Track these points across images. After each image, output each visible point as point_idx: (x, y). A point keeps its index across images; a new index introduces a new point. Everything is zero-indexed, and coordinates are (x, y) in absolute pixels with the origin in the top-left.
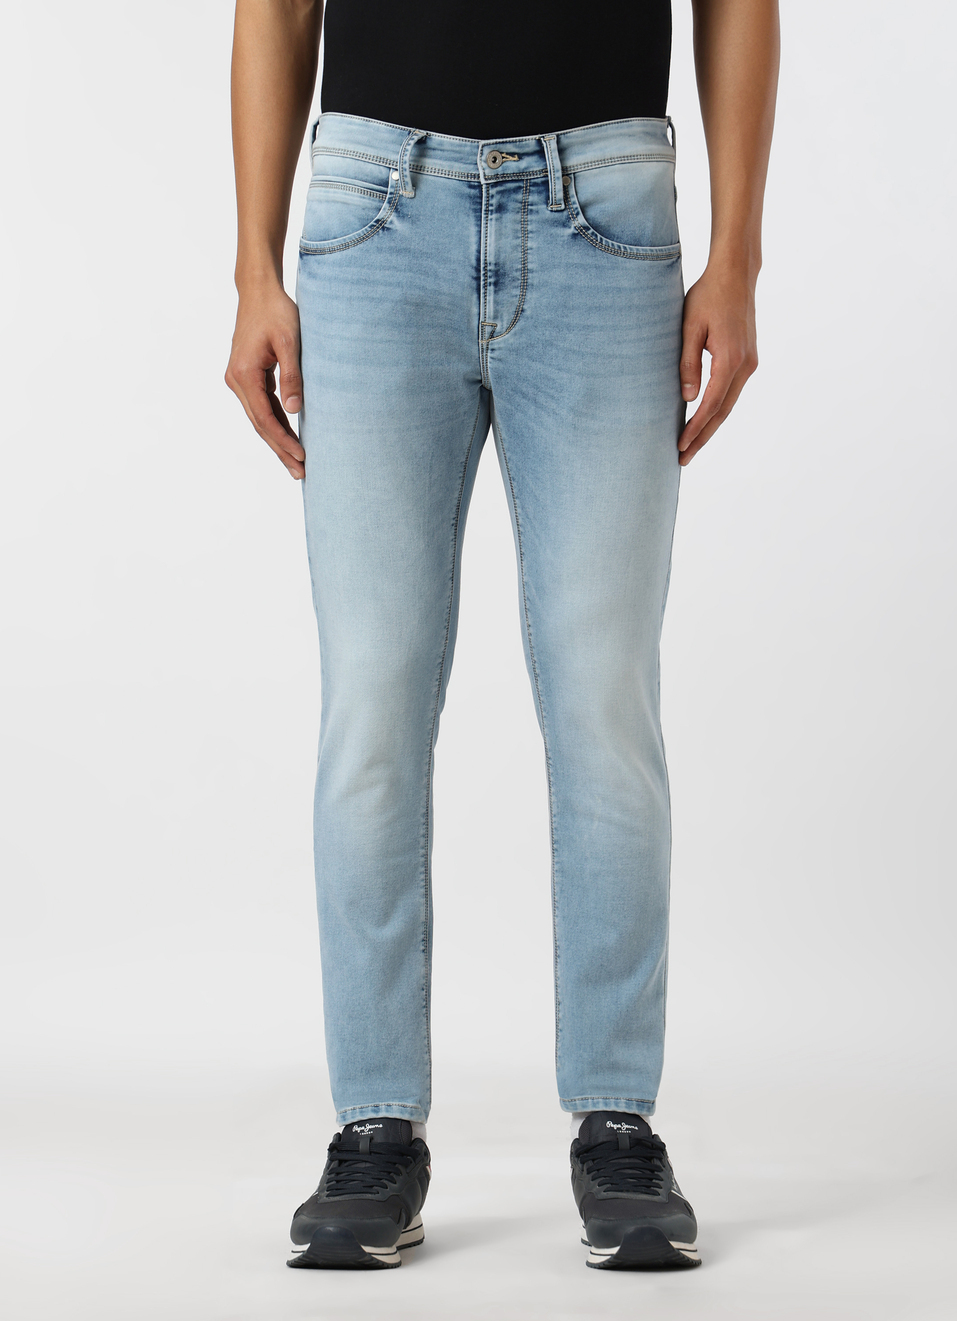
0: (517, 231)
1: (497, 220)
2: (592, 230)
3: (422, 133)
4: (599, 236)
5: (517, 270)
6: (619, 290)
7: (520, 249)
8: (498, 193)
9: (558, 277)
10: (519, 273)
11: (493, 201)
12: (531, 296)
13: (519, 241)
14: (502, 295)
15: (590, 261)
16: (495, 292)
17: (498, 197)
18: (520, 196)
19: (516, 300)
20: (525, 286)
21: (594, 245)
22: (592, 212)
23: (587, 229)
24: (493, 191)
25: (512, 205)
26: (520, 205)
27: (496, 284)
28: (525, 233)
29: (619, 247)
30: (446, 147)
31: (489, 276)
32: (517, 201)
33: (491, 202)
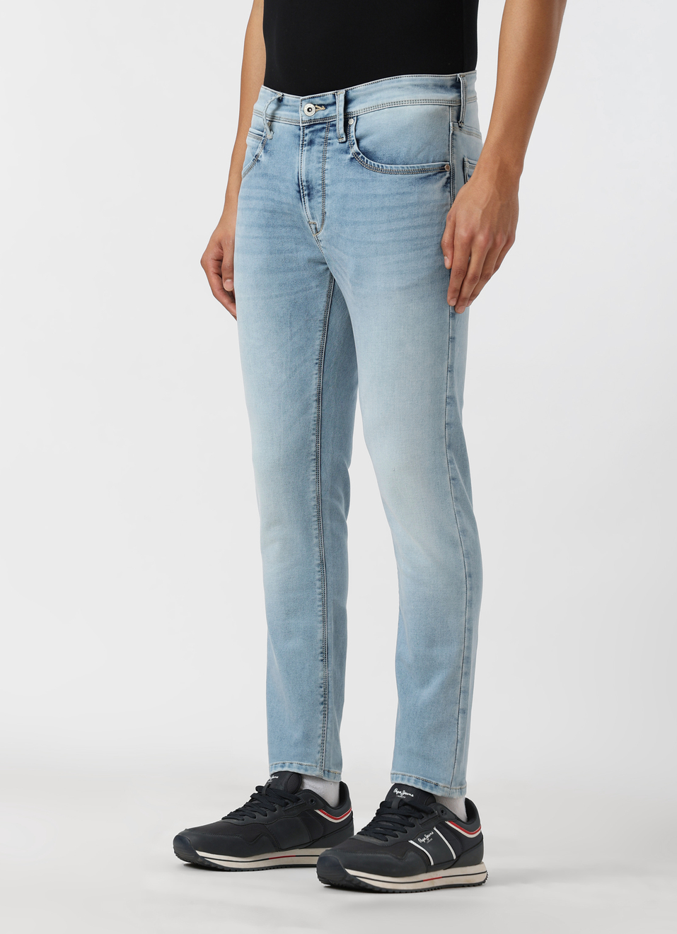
0: (319, 158)
1: (307, 151)
2: (362, 155)
3: (280, 94)
4: (366, 158)
5: (319, 185)
6: (376, 196)
7: (321, 170)
8: (310, 132)
9: (340, 188)
10: (320, 187)
11: (307, 138)
12: (328, 202)
13: (321, 164)
14: (314, 203)
15: (359, 176)
16: (309, 200)
17: (310, 135)
18: (323, 134)
19: (320, 205)
20: (324, 196)
21: (363, 165)
22: (363, 143)
23: (359, 154)
24: (307, 131)
25: (318, 140)
26: (323, 140)
27: (309, 195)
28: (325, 158)
29: (378, 166)
30: (290, 103)
31: (306, 190)
32: (321, 137)
33: (305, 139)
